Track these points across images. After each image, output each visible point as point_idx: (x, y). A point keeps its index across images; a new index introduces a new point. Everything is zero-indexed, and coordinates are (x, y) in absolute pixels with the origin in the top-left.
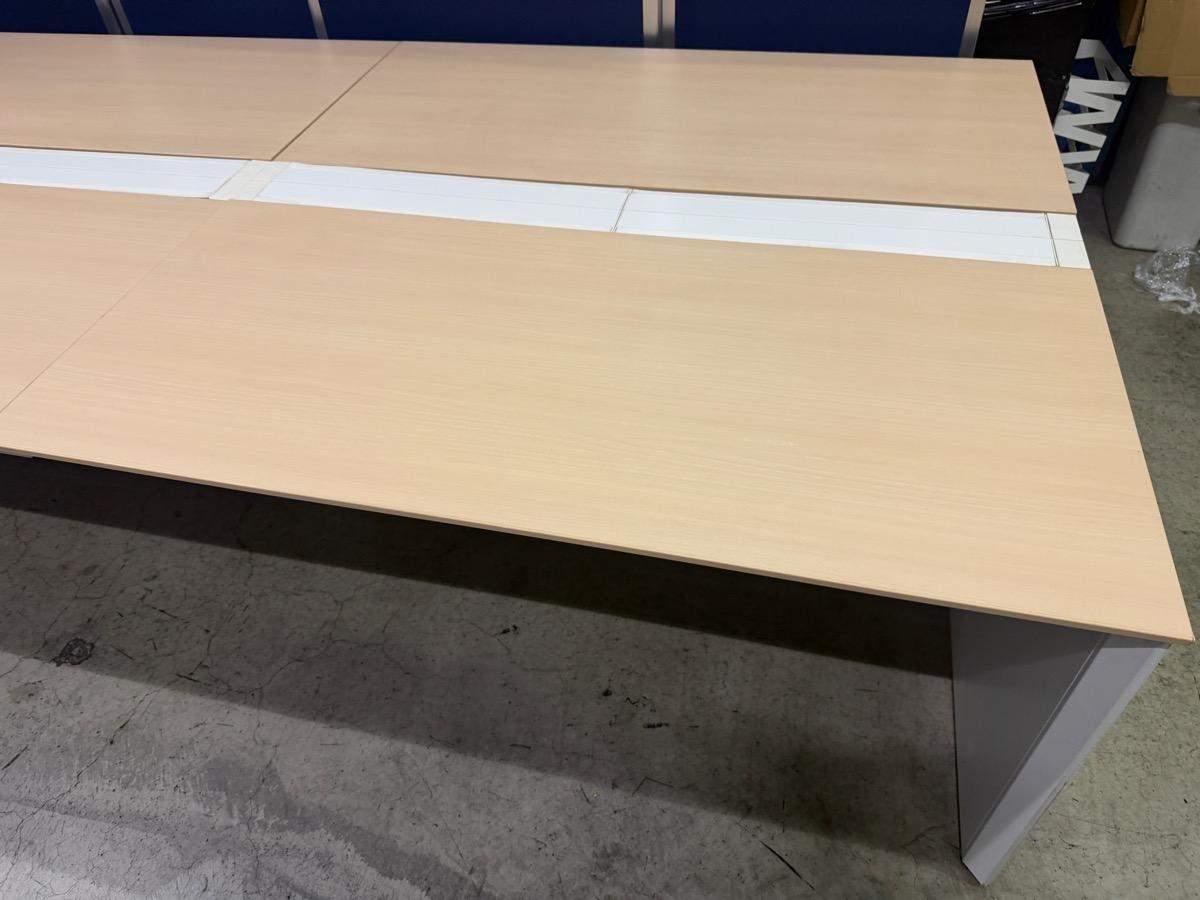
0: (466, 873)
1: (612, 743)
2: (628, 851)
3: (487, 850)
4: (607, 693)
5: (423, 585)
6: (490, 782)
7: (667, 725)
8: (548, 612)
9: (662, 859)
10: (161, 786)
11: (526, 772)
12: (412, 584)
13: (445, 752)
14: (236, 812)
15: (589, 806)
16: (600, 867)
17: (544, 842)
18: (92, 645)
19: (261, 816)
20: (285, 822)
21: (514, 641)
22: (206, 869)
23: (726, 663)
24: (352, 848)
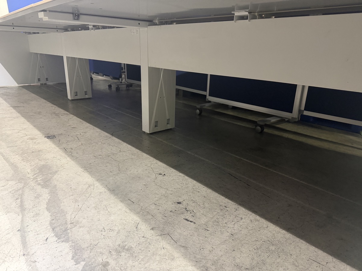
0: (70, 223)
1: (165, 217)
2: (134, 252)
3: (84, 221)
4: (179, 203)
6: (110, 204)
7: (195, 223)
8: (180, 176)
9: (145, 264)
10: (29, 164)
11: (124, 208)
13: (106, 190)
14: (35, 176)
17: (106, 230)
18: (56, 137)
19: (39, 180)
20: (42, 183)
21: (160, 177)
22: (10, 183)
23: (242, 218)
24: (48, 198)
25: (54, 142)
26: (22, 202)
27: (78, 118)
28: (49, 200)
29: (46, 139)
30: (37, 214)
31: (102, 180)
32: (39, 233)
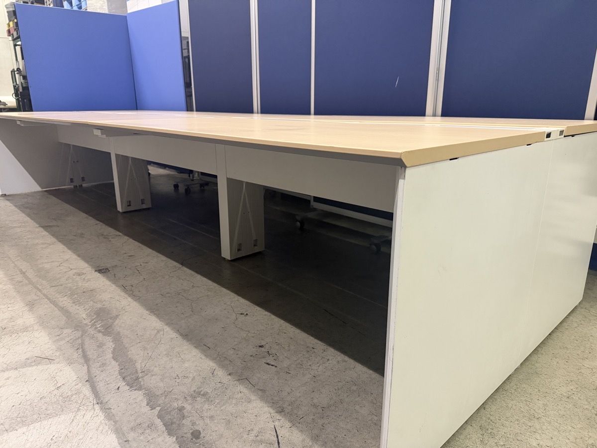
0: (140, 371)
1: (244, 361)
2: (210, 397)
3: (156, 369)
4: (261, 346)
5: (228, 292)
6: (183, 351)
7: (276, 367)
8: (265, 315)
9: (220, 407)
11: (200, 354)
12: (224, 290)
13: (178, 336)
14: (93, 322)
15: (211, 375)
16: (191, 396)
17: (180, 377)
18: (109, 271)
19: (98, 326)
20: (103, 331)
21: (242, 318)
22: (66, 331)
23: (328, 360)
24: (113, 346)
25: (108, 278)
26: (84, 351)
27: (135, 241)
28: (114, 349)
29: (98, 275)
30: (104, 365)
31: (172, 324)
32: (109, 382)
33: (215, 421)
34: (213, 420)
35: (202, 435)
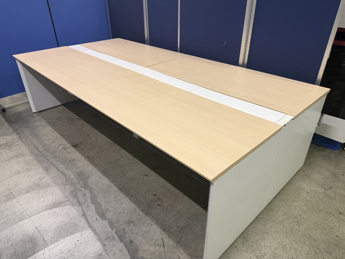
0: (104, 210)
1: (148, 204)
3: (111, 208)
4: (155, 195)
6: (121, 198)
7: (162, 206)
10: (71, 171)
11: (129, 200)
14: (78, 181)
15: (135, 212)
16: (127, 223)
17: (122, 213)
18: (79, 146)
19: (81, 183)
21: (146, 178)
22: (67, 186)
24: (90, 196)
25: (79, 152)
26: (78, 199)
27: (88, 124)
29: (74, 149)
32: (92, 216)
33: (138, 235)
34: (137, 235)
35: (134, 242)
